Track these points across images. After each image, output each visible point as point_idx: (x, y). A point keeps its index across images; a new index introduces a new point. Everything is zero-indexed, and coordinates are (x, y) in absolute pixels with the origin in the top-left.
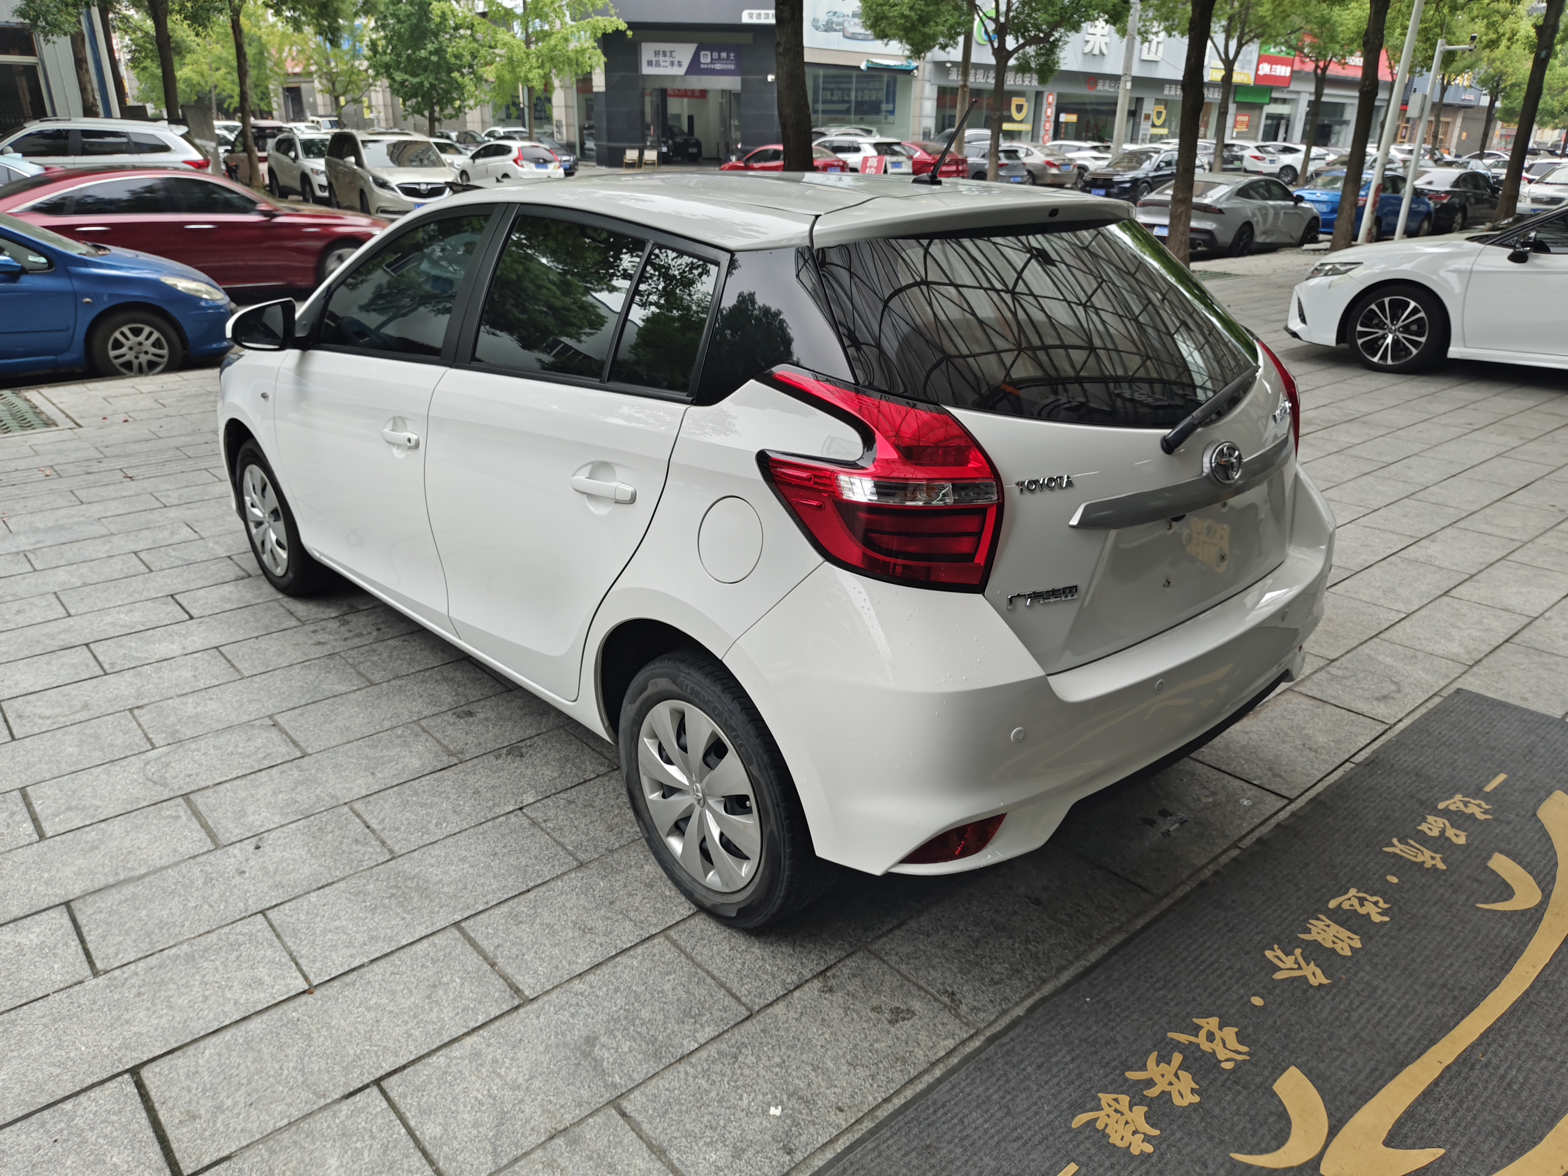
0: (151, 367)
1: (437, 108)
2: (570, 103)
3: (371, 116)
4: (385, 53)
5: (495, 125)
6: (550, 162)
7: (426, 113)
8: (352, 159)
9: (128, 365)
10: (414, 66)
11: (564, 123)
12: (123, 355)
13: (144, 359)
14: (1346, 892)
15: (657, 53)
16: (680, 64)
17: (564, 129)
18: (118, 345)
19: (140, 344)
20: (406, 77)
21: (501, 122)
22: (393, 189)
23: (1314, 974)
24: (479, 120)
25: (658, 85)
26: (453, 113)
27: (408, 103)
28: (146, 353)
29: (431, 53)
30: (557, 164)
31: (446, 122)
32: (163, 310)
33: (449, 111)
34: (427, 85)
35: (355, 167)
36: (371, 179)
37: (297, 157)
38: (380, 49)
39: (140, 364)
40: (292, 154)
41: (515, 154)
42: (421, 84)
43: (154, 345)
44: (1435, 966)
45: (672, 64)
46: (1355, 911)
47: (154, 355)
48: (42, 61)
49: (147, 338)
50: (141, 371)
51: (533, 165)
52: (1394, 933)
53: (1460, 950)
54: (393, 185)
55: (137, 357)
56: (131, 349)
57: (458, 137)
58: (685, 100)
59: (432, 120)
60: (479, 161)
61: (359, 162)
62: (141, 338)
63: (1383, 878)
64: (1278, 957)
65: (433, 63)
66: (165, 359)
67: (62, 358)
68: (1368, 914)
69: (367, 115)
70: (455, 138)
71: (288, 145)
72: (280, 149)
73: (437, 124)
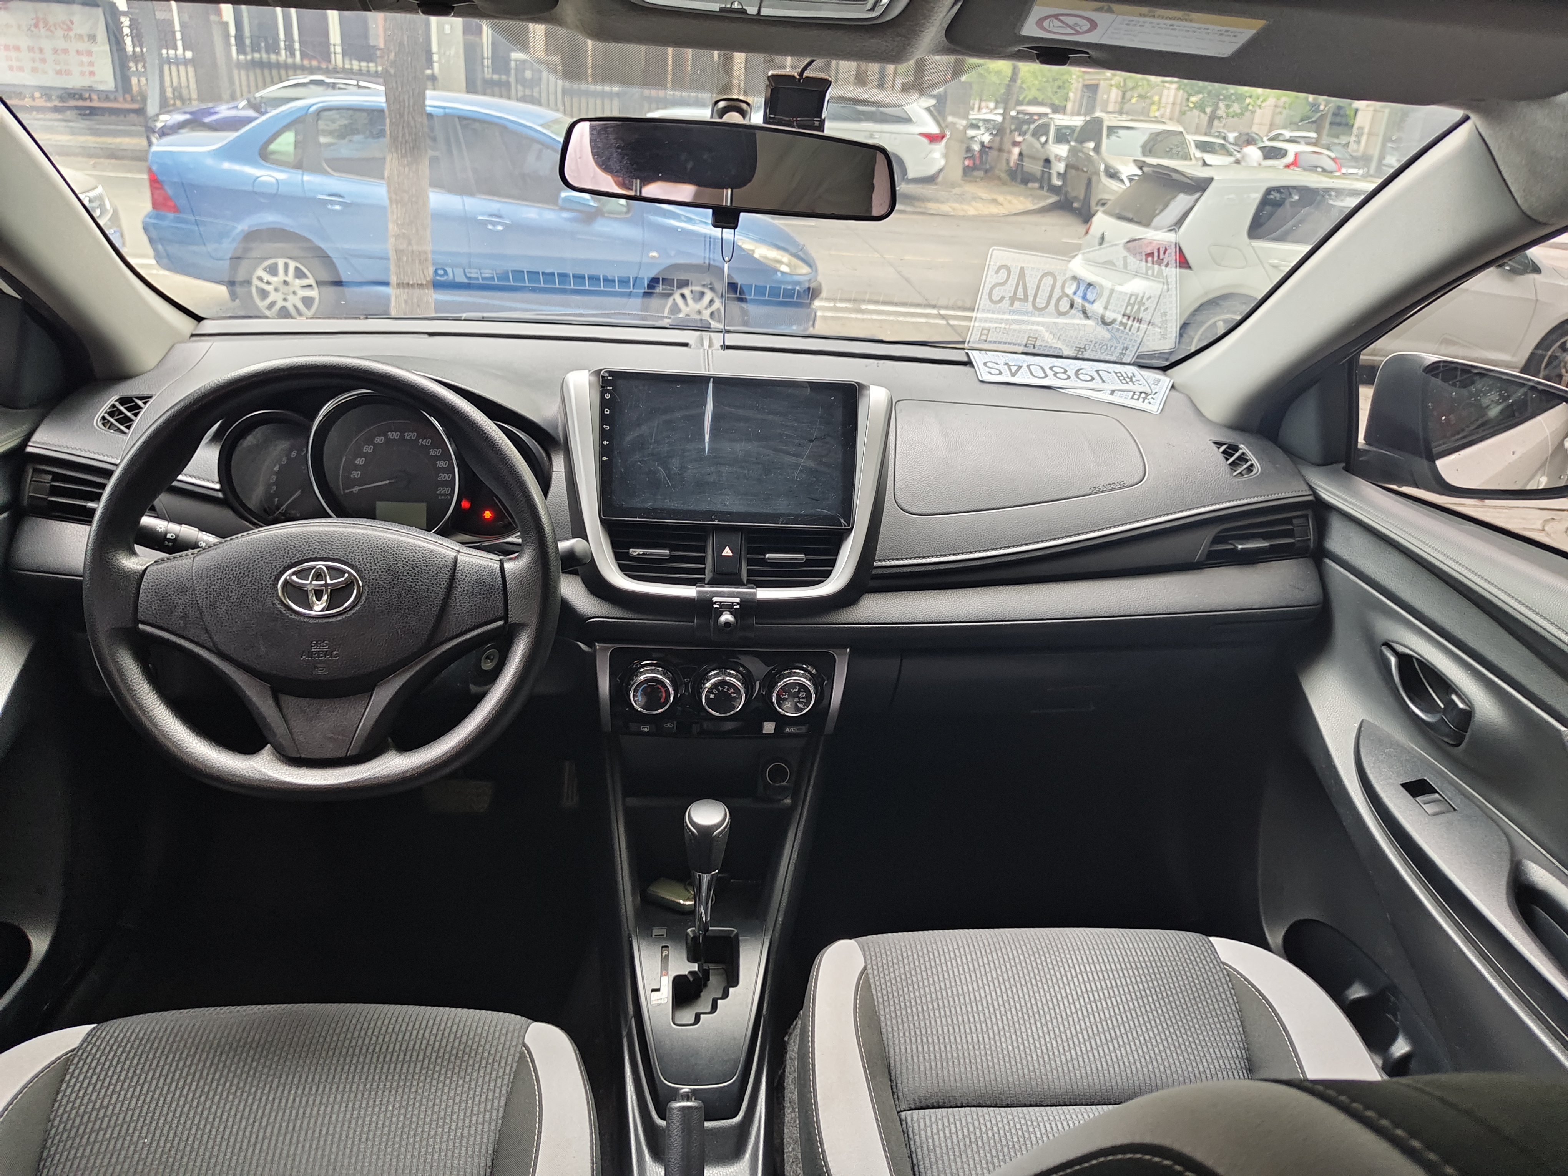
1: (1222, 105)
5: (1284, 127)
8: (1091, 145)
11: (1366, 130)
17: (1364, 139)
21: (1292, 124)
22: (1122, 181)
24: (1268, 123)
26: (1239, 111)
27: (1193, 99)
35: (1091, 153)
36: (1102, 167)
37: (1046, 141)
40: (1043, 139)
41: (1290, 158)
54: (1124, 177)
57: (1236, 138)
61: (1097, 149)
70: (1232, 140)
71: (1042, 130)
72: (1036, 134)
73: (1216, 122)
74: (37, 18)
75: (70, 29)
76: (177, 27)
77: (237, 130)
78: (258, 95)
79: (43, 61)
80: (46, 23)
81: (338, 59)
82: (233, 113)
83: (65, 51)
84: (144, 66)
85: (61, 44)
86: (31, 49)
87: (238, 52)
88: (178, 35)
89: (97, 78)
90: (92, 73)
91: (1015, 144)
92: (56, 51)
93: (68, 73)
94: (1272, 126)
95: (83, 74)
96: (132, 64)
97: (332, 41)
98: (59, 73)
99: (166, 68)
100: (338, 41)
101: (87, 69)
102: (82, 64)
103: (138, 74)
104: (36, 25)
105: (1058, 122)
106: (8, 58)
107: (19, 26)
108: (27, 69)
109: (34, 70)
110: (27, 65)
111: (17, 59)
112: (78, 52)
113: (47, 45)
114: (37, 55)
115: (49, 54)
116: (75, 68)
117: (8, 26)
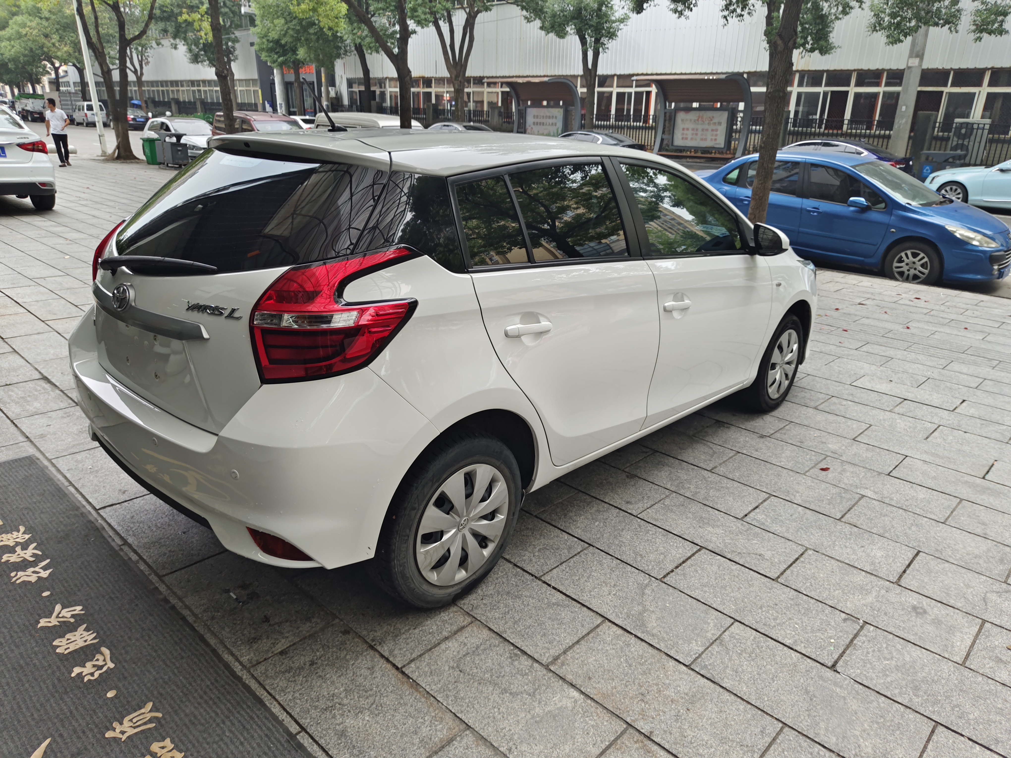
0: (915, 279)
9: (901, 274)
12: (901, 267)
13: (912, 272)
14: (112, 661)
18: (900, 261)
19: (914, 263)
23: (50, 622)
28: (915, 269)
32: (936, 246)
39: (908, 275)
43: (922, 266)
44: (12, 685)
46: (92, 660)
47: (919, 271)
49: (920, 260)
50: (907, 279)
52: (58, 674)
53: (15, 707)
55: (908, 270)
56: (907, 264)
62: (916, 260)
63: (116, 688)
64: (75, 610)
66: (924, 276)
67: (867, 260)
68: (84, 667)
74: (699, 117)
75: (711, 121)
79: (697, 134)
81: (847, 127)
83: (707, 130)
84: (739, 135)
85: (706, 127)
86: (693, 129)
87: (792, 127)
89: (718, 142)
90: (716, 140)
92: (703, 130)
93: (706, 140)
95: (712, 140)
96: (734, 134)
97: (845, 118)
98: (702, 139)
99: (750, 135)
100: (849, 118)
101: (714, 138)
102: (712, 135)
103: (736, 139)
106: (683, 134)
107: (691, 120)
108: (689, 139)
109: (692, 139)
110: (689, 137)
111: (687, 134)
112: (712, 130)
113: (700, 127)
114: (695, 132)
115: (700, 132)
116: (709, 137)
117: (687, 120)
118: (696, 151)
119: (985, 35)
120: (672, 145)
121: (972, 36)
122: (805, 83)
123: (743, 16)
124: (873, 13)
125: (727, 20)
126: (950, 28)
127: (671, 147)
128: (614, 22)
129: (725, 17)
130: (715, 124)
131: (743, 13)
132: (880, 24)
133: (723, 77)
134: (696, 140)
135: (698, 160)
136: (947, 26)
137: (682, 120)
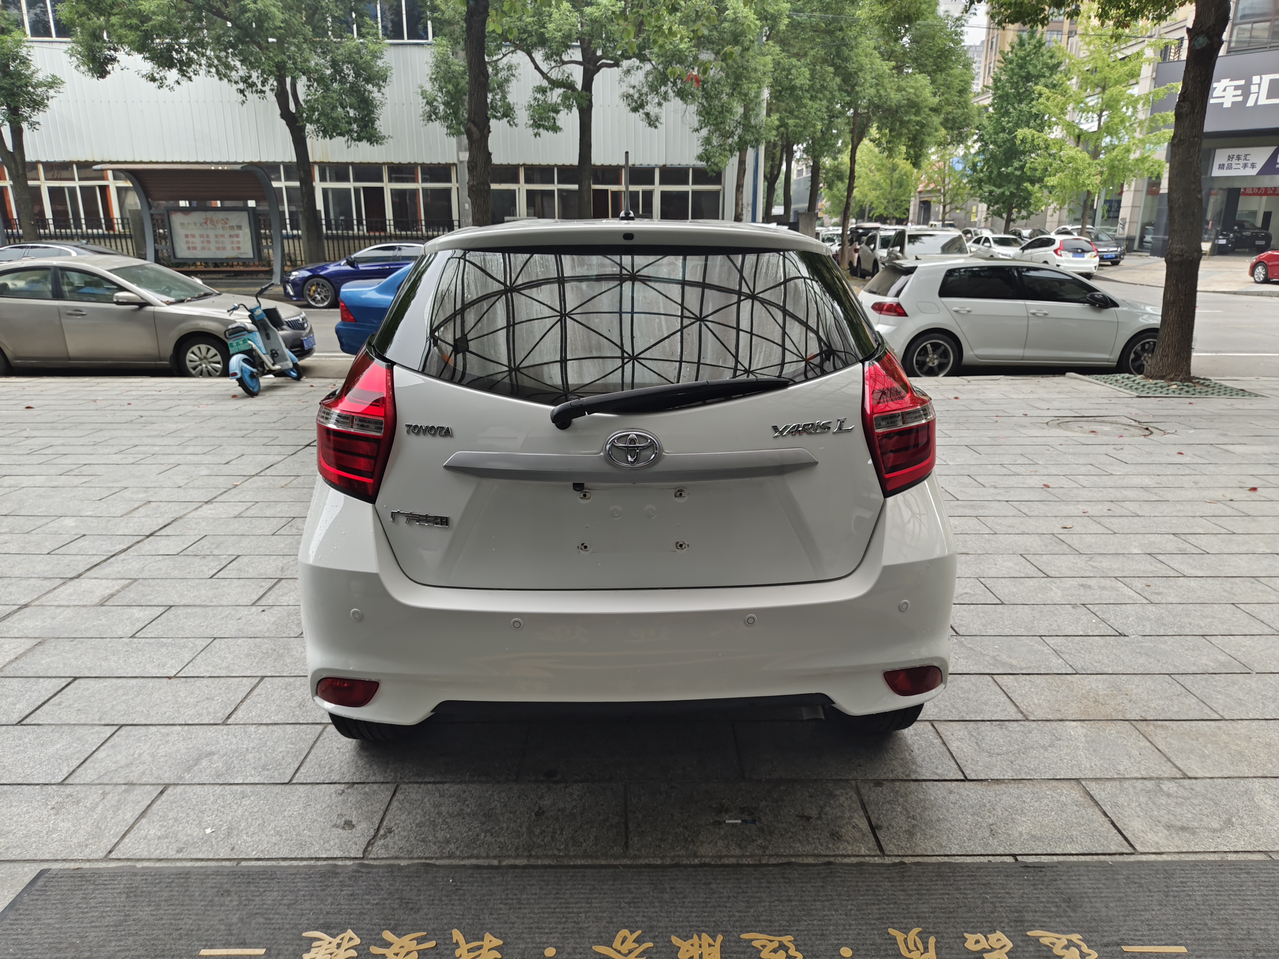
1: (1014, 212)
2: (1137, 204)
3: (976, 220)
4: (982, 171)
5: (1069, 224)
6: (1088, 252)
7: (1005, 215)
8: (898, 248)
10: (1001, 180)
11: (1128, 220)
15: (1230, 158)
16: (1253, 166)
17: (1127, 226)
20: (993, 188)
25: (1226, 185)
26: (1028, 214)
27: (991, 208)
29: (1016, 169)
30: (1094, 253)
31: (1019, 222)
33: (1024, 213)
34: (1007, 193)
38: (978, 168)
40: (872, 246)
41: (1057, 245)
42: (1003, 193)
45: (1245, 166)
48: (724, 188)
51: (1070, 255)
58: (1264, 198)
59: (1009, 221)
60: (1027, 252)
65: (1017, 176)
69: (974, 219)
71: (872, 240)
72: (868, 244)
73: (1011, 223)
74: (207, 219)
75: (226, 223)
76: (287, 216)
77: (385, 278)
78: (353, 256)
79: (209, 242)
80: (212, 221)
81: (391, 229)
82: (337, 268)
83: (223, 236)
84: (271, 242)
85: (220, 232)
86: (202, 236)
87: (327, 229)
88: (288, 221)
89: (242, 251)
90: (239, 248)
91: (856, 251)
92: (216, 236)
93: (224, 249)
94: (1060, 223)
95: (233, 248)
96: (264, 241)
97: (387, 217)
98: (218, 249)
99: (285, 242)
100: (391, 217)
101: (235, 245)
102: (233, 242)
103: (268, 247)
104: (206, 223)
105: (883, 233)
106: (187, 242)
107: (195, 224)
108: (199, 248)
109: (203, 248)
110: (199, 245)
111: (193, 243)
112: (231, 236)
113: (211, 233)
114: (205, 239)
115: (212, 238)
116: (229, 247)
117: (189, 224)
118: (207, 265)
119: (541, 131)
120: (175, 257)
121: (531, 131)
122: (328, 178)
123: (264, 92)
124: (425, 101)
125: (244, 95)
126: (509, 122)
127: (173, 261)
128: (35, 86)
129: (242, 91)
130: (232, 228)
131: (264, 89)
132: (436, 114)
133: (238, 167)
134: (209, 249)
135: (215, 276)
136: (505, 120)
137: (182, 224)
